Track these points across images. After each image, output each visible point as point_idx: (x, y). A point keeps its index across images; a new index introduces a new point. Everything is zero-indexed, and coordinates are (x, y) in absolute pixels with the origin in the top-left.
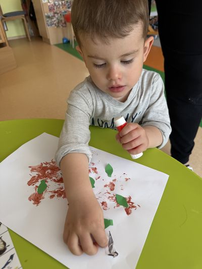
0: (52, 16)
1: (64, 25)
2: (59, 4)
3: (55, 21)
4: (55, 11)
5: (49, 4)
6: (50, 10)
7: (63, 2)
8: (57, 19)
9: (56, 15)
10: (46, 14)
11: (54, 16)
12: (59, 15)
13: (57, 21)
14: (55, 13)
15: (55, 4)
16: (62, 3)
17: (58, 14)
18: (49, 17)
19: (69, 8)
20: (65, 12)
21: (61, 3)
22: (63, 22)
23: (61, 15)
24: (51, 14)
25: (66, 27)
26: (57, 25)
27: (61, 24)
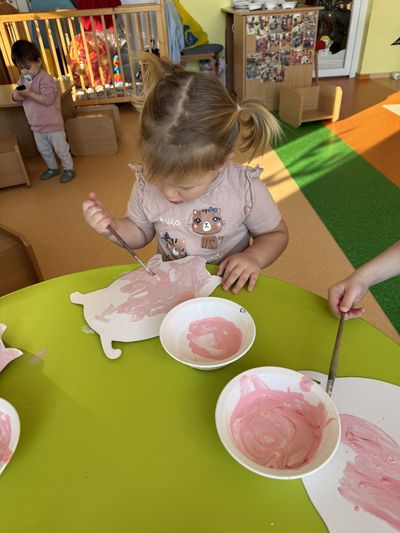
0: (259, 60)
1: (280, 78)
2: (278, 38)
3: (262, 69)
4: (267, 51)
5: (258, 37)
6: (258, 49)
7: (287, 34)
8: (268, 65)
9: (267, 58)
10: (249, 56)
11: (263, 60)
12: (274, 57)
13: (268, 69)
14: (267, 55)
15: (269, 38)
16: (284, 37)
17: (271, 56)
18: (252, 61)
19: (296, 46)
20: (287, 53)
21: (281, 36)
22: (279, 72)
23: (277, 58)
24: (258, 56)
25: (281, 81)
26: (265, 76)
27: (274, 75)
